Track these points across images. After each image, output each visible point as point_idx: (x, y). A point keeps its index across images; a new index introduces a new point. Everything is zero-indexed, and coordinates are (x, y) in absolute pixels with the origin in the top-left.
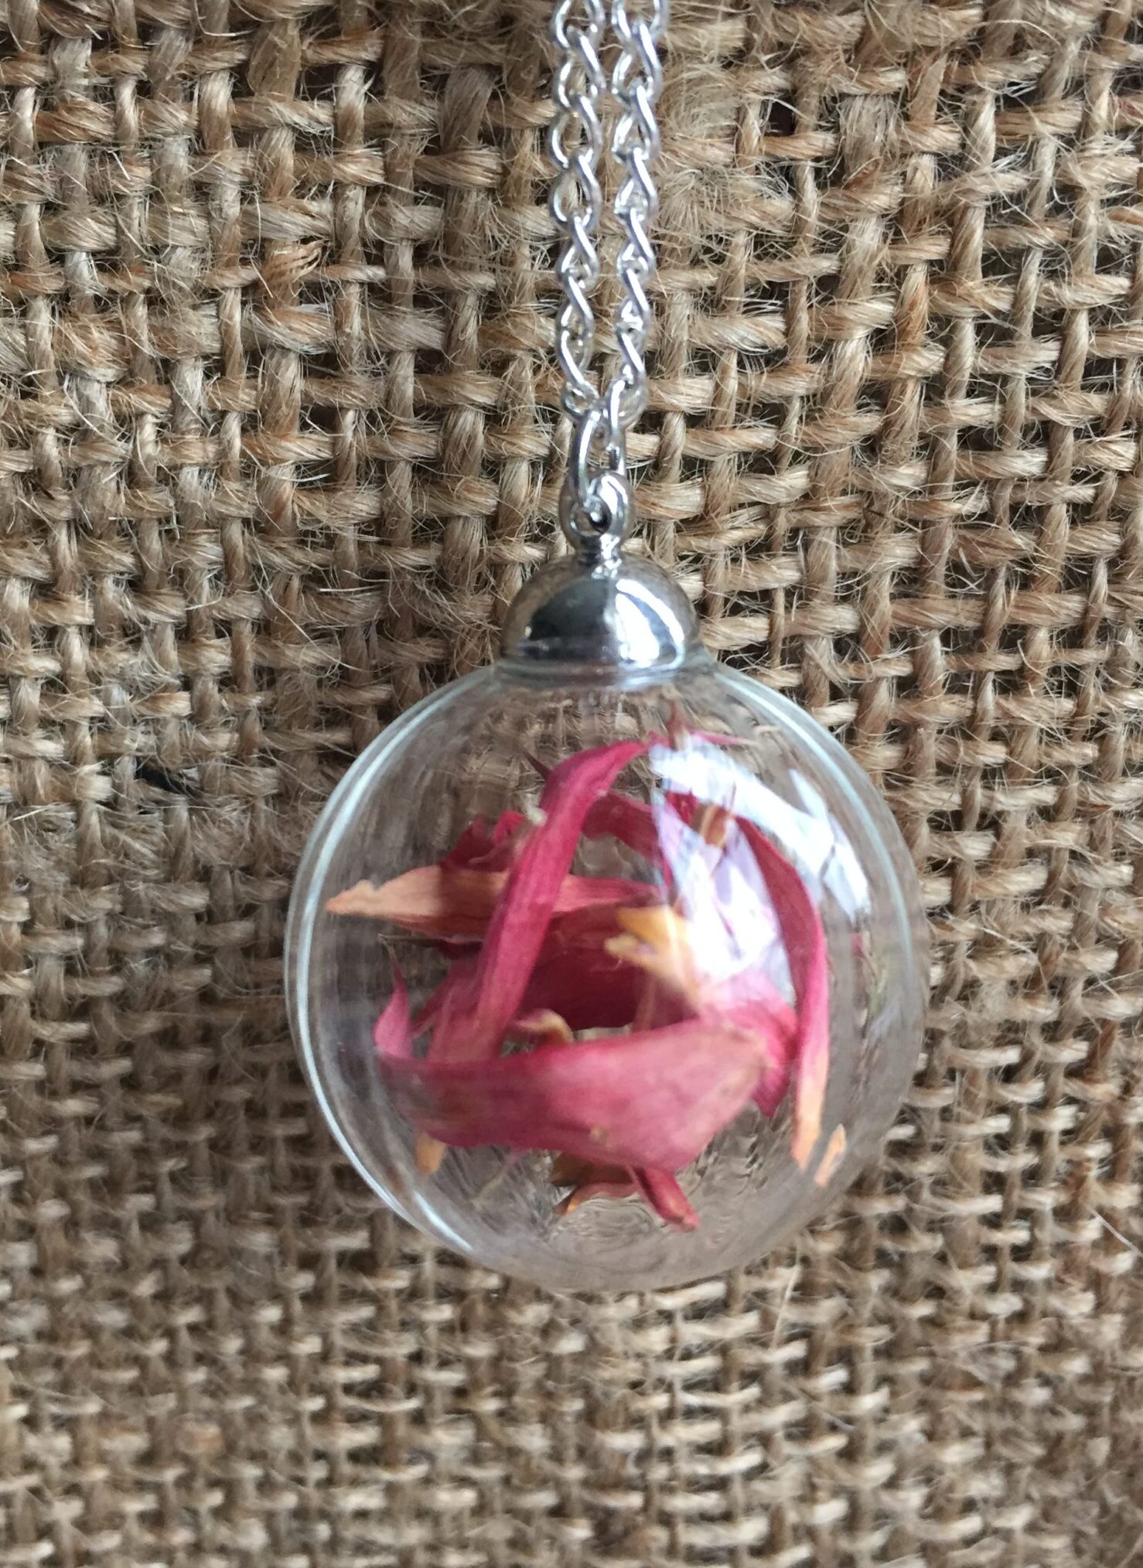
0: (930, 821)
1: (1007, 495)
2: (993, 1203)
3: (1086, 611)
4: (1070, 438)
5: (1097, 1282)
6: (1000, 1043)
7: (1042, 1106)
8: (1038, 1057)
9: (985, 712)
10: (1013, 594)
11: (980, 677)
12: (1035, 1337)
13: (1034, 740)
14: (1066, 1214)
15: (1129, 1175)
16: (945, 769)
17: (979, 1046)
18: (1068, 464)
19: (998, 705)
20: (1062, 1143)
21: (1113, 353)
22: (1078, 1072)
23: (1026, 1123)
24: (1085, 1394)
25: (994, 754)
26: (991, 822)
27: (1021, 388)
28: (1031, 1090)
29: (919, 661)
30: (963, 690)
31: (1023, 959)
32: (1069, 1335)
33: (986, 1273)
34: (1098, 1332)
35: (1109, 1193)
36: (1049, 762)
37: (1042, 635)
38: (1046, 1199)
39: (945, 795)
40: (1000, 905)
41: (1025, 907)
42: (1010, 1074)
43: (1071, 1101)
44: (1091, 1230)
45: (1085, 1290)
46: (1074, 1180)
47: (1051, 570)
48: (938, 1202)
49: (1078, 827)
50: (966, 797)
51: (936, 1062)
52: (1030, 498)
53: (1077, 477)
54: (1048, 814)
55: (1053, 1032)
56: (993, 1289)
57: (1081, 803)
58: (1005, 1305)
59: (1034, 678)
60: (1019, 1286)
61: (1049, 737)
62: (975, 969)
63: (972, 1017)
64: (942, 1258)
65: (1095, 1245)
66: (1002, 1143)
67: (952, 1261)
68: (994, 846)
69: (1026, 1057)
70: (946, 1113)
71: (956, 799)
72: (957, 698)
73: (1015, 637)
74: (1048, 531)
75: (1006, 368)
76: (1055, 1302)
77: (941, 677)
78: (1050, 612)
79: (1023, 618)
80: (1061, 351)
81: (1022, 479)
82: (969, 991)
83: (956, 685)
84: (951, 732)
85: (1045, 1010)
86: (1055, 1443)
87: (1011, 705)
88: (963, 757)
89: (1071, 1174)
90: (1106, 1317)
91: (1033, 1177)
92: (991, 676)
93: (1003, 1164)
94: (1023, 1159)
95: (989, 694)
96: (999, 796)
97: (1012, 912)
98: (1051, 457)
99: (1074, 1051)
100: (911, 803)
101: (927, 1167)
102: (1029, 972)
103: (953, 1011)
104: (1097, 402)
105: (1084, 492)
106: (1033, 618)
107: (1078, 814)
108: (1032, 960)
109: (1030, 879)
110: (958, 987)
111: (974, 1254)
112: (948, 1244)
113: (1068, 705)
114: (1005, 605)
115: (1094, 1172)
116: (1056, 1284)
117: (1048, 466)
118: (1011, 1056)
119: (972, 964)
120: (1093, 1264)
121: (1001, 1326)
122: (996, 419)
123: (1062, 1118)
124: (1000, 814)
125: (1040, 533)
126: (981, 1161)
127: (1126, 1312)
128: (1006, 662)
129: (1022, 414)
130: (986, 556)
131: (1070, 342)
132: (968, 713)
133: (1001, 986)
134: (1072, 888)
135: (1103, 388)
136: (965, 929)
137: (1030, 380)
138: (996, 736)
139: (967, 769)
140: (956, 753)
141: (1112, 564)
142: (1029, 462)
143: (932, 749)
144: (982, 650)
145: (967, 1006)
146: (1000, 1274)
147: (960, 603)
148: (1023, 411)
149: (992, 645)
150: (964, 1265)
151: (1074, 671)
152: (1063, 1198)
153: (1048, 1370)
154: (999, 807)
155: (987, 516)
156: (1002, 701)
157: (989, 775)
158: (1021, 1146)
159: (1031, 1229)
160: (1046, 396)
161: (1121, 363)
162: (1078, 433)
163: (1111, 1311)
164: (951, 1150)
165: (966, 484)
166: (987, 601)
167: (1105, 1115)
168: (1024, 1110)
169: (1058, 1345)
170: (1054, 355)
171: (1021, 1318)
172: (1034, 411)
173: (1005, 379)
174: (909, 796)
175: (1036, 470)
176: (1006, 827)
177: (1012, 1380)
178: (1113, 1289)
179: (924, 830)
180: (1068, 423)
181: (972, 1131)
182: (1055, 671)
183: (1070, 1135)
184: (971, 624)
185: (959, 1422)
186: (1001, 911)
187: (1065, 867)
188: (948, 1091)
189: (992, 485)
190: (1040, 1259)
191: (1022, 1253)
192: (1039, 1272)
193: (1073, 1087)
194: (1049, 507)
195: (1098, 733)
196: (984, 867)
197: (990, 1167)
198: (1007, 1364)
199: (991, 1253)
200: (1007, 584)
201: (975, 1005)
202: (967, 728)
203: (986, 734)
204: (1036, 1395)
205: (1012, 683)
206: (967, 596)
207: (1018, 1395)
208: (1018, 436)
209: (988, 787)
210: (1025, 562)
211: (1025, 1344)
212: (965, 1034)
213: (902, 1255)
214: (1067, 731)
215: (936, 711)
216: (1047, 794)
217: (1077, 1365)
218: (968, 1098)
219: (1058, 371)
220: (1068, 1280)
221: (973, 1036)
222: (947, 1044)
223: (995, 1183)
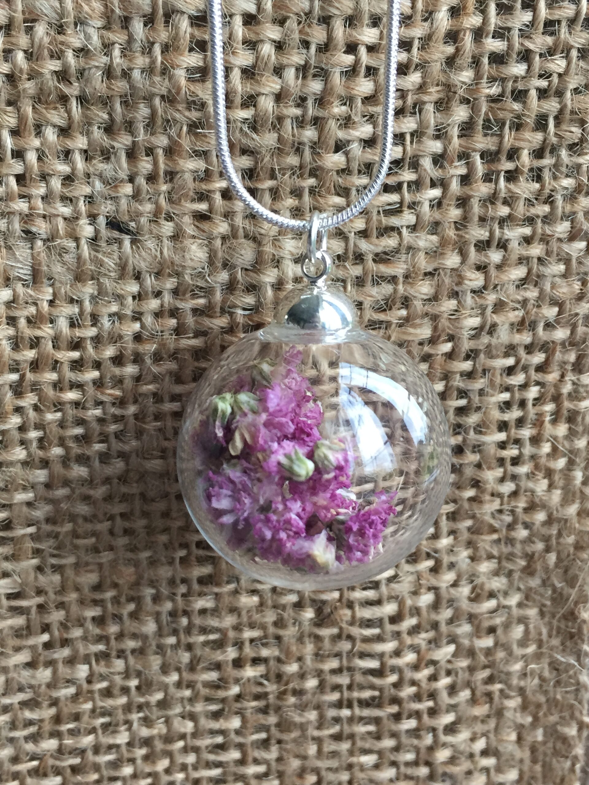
0: (476, 245)
1: (510, 85)
2: (502, 436)
3: (545, 140)
4: (537, 58)
5: (549, 473)
6: (507, 355)
7: (524, 386)
8: (523, 361)
9: (500, 190)
10: (513, 133)
11: (498, 173)
12: (522, 504)
13: (522, 203)
14: (536, 440)
15: (563, 419)
16: (482, 220)
17: (497, 357)
18: (537, 70)
19: (506, 186)
20: (534, 405)
21: (556, 17)
22: (541, 368)
23: (517, 396)
24: (544, 531)
25: (504, 211)
26: (503, 245)
27: (516, 33)
28: (519, 379)
29: (470, 166)
30: (490, 181)
31: (516, 313)
32: (537, 500)
33: (499, 472)
34: (550, 499)
35: (555, 428)
36: (528, 214)
37: (525, 152)
38: (526, 433)
39: (482, 232)
40: (506, 286)
41: (518, 287)
42: (510, 371)
43: (538, 383)
44: (546, 448)
45: (544, 478)
46: (539, 423)
47: (530, 121)
48: (478, 437)
49: (541, 246)
50: (492, 233)
51: (477, 366)
52: (520, 86)
53: (540, 76)
54: (527, 240)
55: (529, 349)
56: (502, 480)
57: (543, 235)
58: (508, 487)
59: (522, 173)
60: (514, 477)
61: (529, 202)
62: (496, 318)
63: (494, 341)
64: (479, 466)
65: (548, 455)
66: (507, 406)
67: (484, 466)
68: (504, 256)
69: (518, 362)
70: (481, 392)
71: (487, 234)
72: (488, 184)
73: (513, 154)
74: (529, 101)
75: (509, 24)
76: (531, 485)
77: (481, 174)
78: (529, 141)
79: (517, 144)
80: (534, 16)
81: (517, 77)
82: (493, 329)
83: (487, 178)
84: (485, 201)
85: (526, 338)
86: (530, 557)
87: (512, 186)
88: (490, 212)
89: (537, 420)
90: (554, 491)
91: (520, 422)
92: (503, 174)
93: (506, 417)
94: (515, 414)
95: (502, 182)
96: (506, 231)
97: (512, 289)
98: (529, 67)
99: (538, 358)
100: (467, 236)
101: (473, 419)
102: (519, 319)
103: (485, 339)
104: (549, 40)
105: (543, 84)
106: (521, 144)
107: (541, 240)
108: (520, 313)
109: (520, 272)
110: (487, 327)
111: (494, 463)
112: (482, 458)
113: (537, 186)
114: (509, 139)
115: (548, 418)
116: (530, 476)
117: (528, 71)
118: (510, 361)
119: (494, 316)
120: (548, 464)
121: (506, 499)
122: (505, 49)
123: (533, 392)
124: (507, 240)
125: (524, 103)
126: (496, 415)
127: (563, 489)
128: (509, 166)
129: (517, 46)
130: (501, 114)
131: (538, 11)
132: (493, 192)
133: (507, 326)
134: (538, 276)
135: (552, 34)
136: (491, 298)
137: (520, 30)
138: (505, 202)
139: (492, 219)
140: (488, 212)
141: (556, 118)
142: (519, 69)
143: (476, 209)
144: (499, 160)
145: (492, 336)
146: (505, 472)
147: (489, 138)
148: (517, 44)
149: (503, 158)
150: (489, 468)
151: (540, 169)
152: (534, 432)
153: (527, 520)
154: (506, 237)
155: (502, 95)
156: (508, 186)
157: (502, 222)
158: (515, 407)
159: (519, 449)
160: (527, 37)
161: (559, 22)
162: (541, 55)
163: (556, 488)
164: (483, 410)
165: (492, 80)
166: (501, 136)
167: (552, 390)
168: (516, 388)
169: (531, 508)
170: (530, 18)
171: (515, 494)
172: (522, 44)
173: (509, 29)
174: (466, 233)
175: (523, 73)
176: (510, 247)
177: (511, 527)
178: (557, 477)
179: (472, 249)
180: (537, 50)
181: (494, 399)
182: (531, 170)
183: (537, 401)
184: (493, 148)
185: (486, 550)
186: (507, 289)
187: (535, 266)
188: (482, 380)
189: (503, 80)
190: (523, 463)
191: (516, 461)
192: (523, 469)
193: (539, 377)
194: (529, 90)
195: (550, 200)
196: (499, 267)
197: (501, 419)
198: (508, 519)
199: (501, 462)
200: (510, 128)
201: (495, 335)
202: (492, 199)
203: (501, 200)
204: (522, 533)
205: (511, 177)
206: (492, 135)
207: (513, 534)
208: (515, 56)
209: (501, 227)
210: (518, 117)
211: (517, 507)
212: (490, 351)
213: (461, 465)
214: (536, 199)
215: (478, 191)
216: (527, 231)
217: (540, 517)
218: (492, 383)
219: (532, 26)
220: (537, 473)
221: (494, 352)
222: (482, 356)
223: (503, 426)
